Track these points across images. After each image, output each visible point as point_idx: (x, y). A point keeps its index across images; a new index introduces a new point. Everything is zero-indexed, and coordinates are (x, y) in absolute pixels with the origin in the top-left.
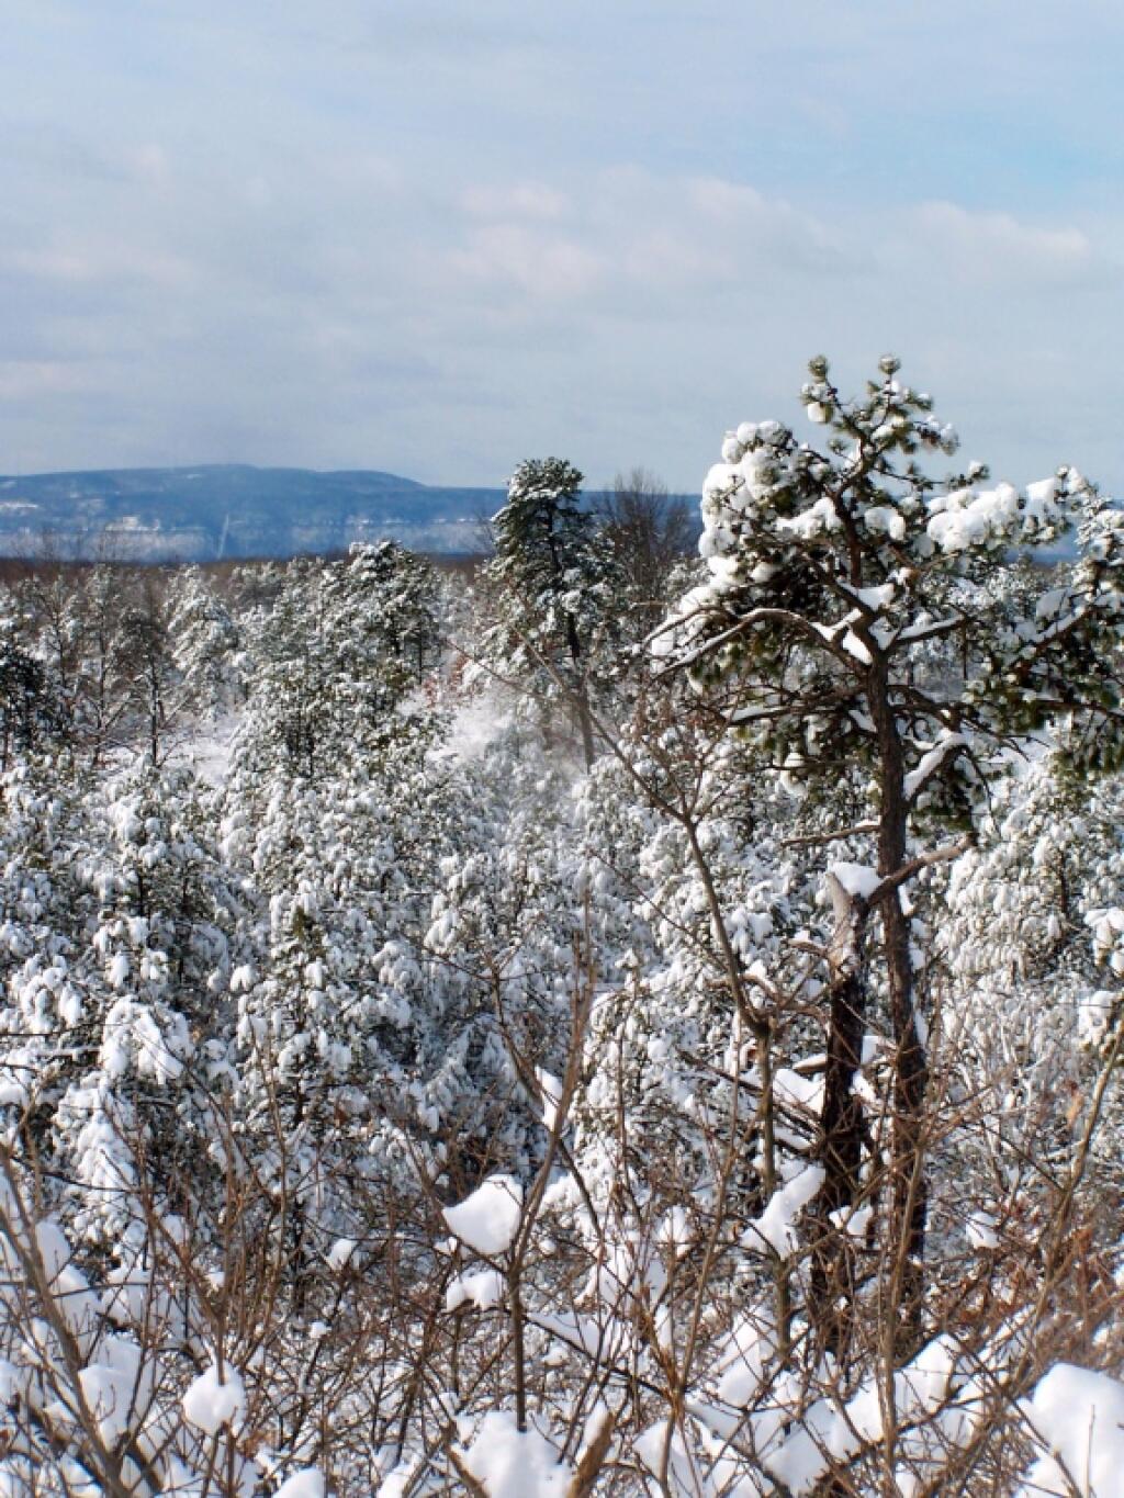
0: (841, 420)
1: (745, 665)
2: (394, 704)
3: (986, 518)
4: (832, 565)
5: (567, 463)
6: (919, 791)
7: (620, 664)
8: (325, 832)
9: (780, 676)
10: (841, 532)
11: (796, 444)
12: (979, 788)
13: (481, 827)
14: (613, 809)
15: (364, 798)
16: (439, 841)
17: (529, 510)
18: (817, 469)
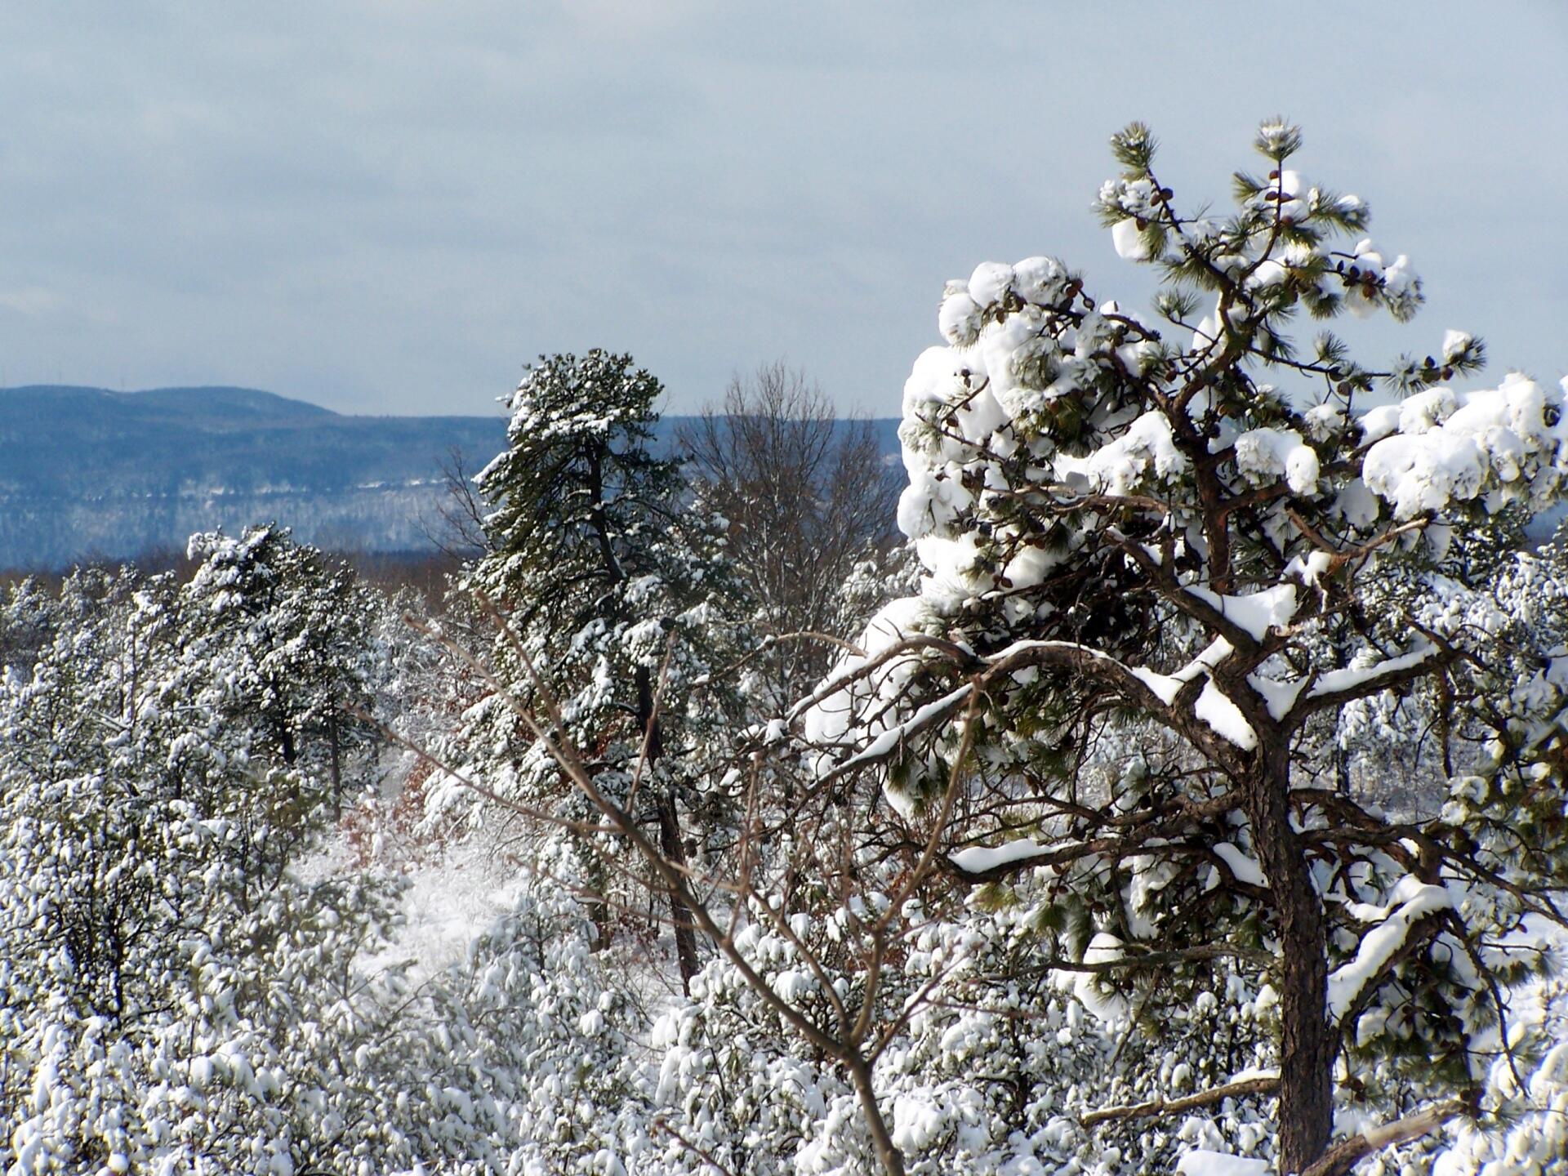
0: (1180, 254)
1: (996, 756)
2: (284, 863)
3: (1481, 447)
4: (1168, 550)
5: (627, 360)
6: (1358, 1007)
7: (742, 763)
8: (150, 1126)
9: (1070, 777)
10: (1187, 481)
11: (1090, 304)
12: (1481, 997)
13: (467, 1108)
14: (738, 1066)
15: (229, 1056)
16: (383, 1139)
17: (552, 457)
18: (1135, 353)
